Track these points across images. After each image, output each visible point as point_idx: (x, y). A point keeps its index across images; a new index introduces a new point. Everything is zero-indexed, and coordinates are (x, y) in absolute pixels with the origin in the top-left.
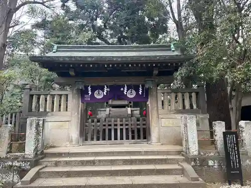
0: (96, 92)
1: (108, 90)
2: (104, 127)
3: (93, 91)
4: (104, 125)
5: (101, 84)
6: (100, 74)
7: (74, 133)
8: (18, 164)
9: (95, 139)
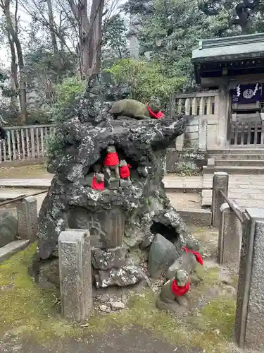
0: (246, 91)
1: (261, 88)
2: (253, 131)
3: (242, 91)
4: (253, 129)
5: (252, 83)
6: (252, 71)
7: (222, 136)
8: (194, 156)
9: (242, 143)
